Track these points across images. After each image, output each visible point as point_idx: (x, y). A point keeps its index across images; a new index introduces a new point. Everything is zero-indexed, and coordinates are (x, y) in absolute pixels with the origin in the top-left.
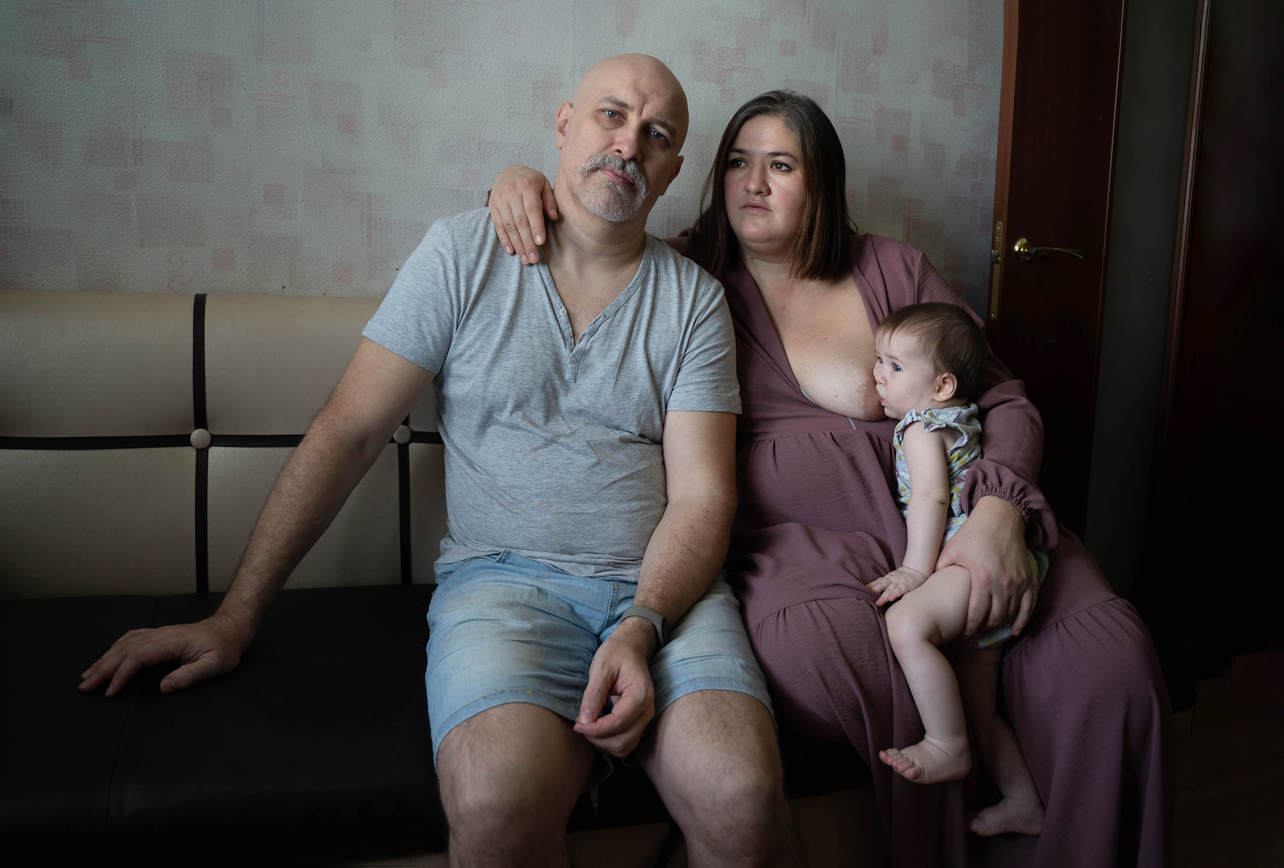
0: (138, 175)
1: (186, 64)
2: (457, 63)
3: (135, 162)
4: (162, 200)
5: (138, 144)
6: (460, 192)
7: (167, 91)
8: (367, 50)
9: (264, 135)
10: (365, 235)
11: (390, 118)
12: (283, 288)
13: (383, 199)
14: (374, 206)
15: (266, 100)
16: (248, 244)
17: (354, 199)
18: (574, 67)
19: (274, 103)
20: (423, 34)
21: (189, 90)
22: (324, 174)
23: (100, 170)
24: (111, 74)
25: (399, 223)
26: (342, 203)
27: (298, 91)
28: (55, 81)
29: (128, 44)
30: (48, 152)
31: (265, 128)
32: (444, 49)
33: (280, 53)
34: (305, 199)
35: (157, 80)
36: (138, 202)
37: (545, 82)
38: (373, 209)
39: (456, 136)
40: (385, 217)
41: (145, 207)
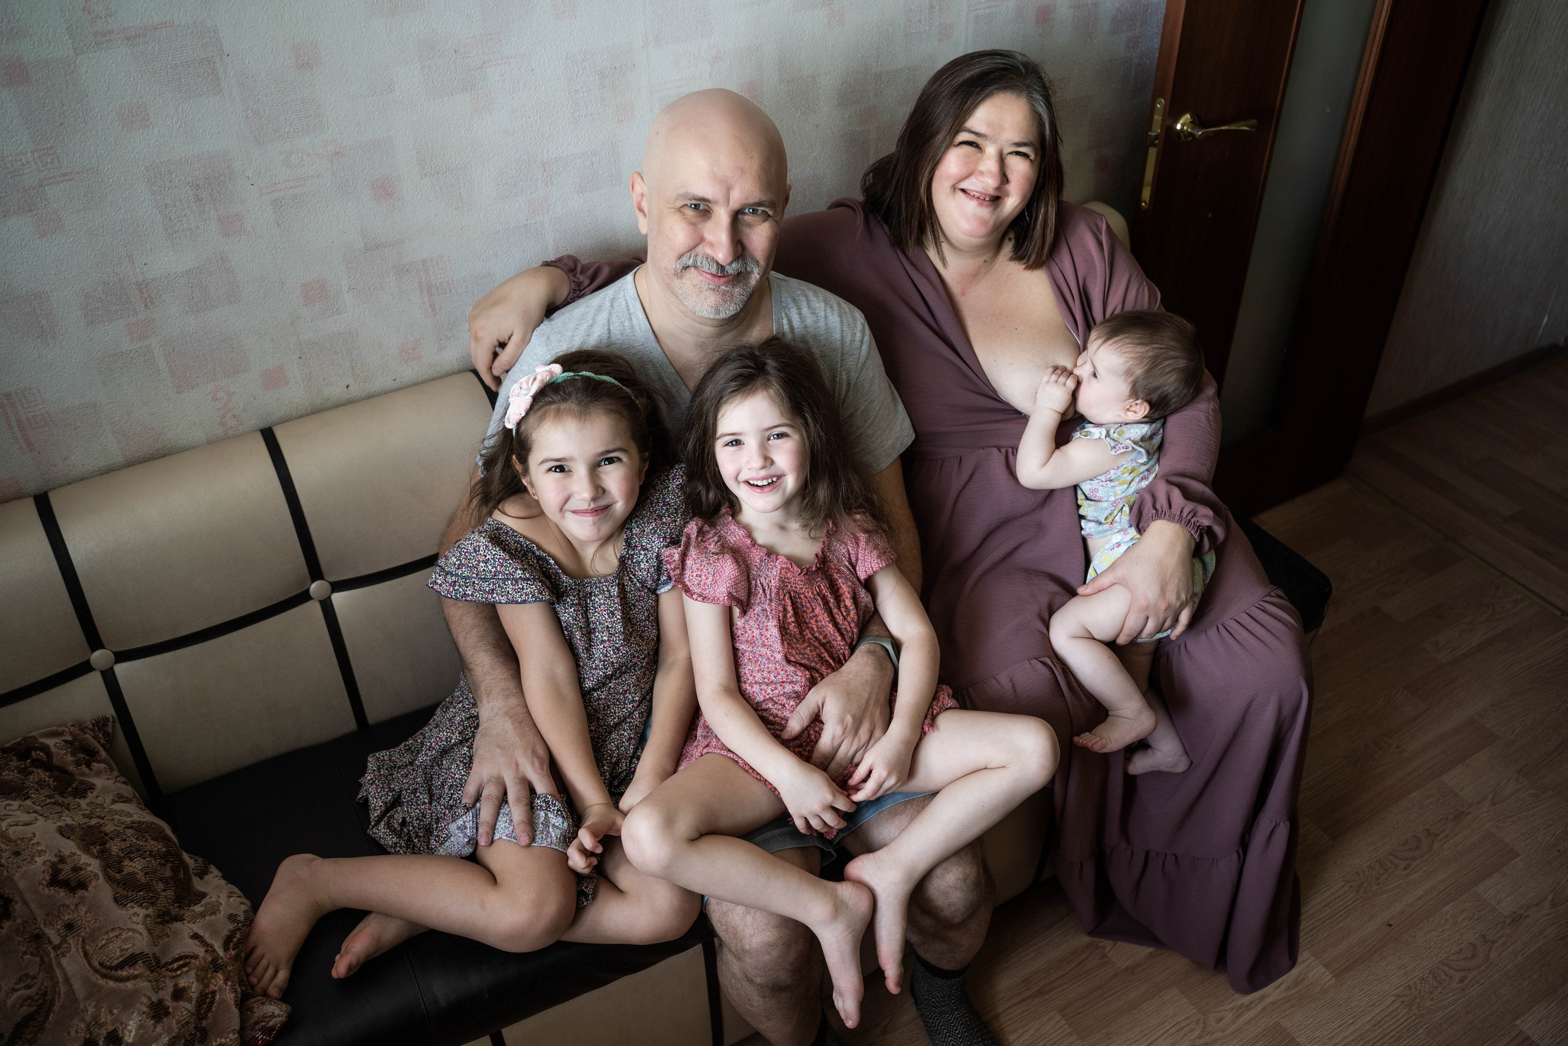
0: (154, 320)
1: (174, 176)
2: (502, 76)
3: (146, 306)
4: (188, 338)
5: (144, 286)
6: (528, 226)
7: (159, 216)
8: (390, 92)
9: (288, 231)
10: (428, 305)
11: (433, 166)
12: (347, 387)
13: (441, 260)
14: (432, 271)
15: (280, 190)
16: (298, 355)
17: (407, 271)
18: (647, 39)
19: (290, 191)
20: (455, 52)
21: (186, 207)
22: (368, 254)
23: (108, 328)
24: (86, 215)
25: (464, 281)
26: (394, 278)
27: (317, 167)
28: (23, 244)
29: (96, 173)
30: (42, 327)
31: (287, 222)
32: (484, 63)
33: (285, 128)
34: (352, 287)
35: (144, 206)
36: (161, 349)
37: (613, 66)
38: (431, 274)
39: (514, 164)
40: (446, 280)
41: (171, 351)
